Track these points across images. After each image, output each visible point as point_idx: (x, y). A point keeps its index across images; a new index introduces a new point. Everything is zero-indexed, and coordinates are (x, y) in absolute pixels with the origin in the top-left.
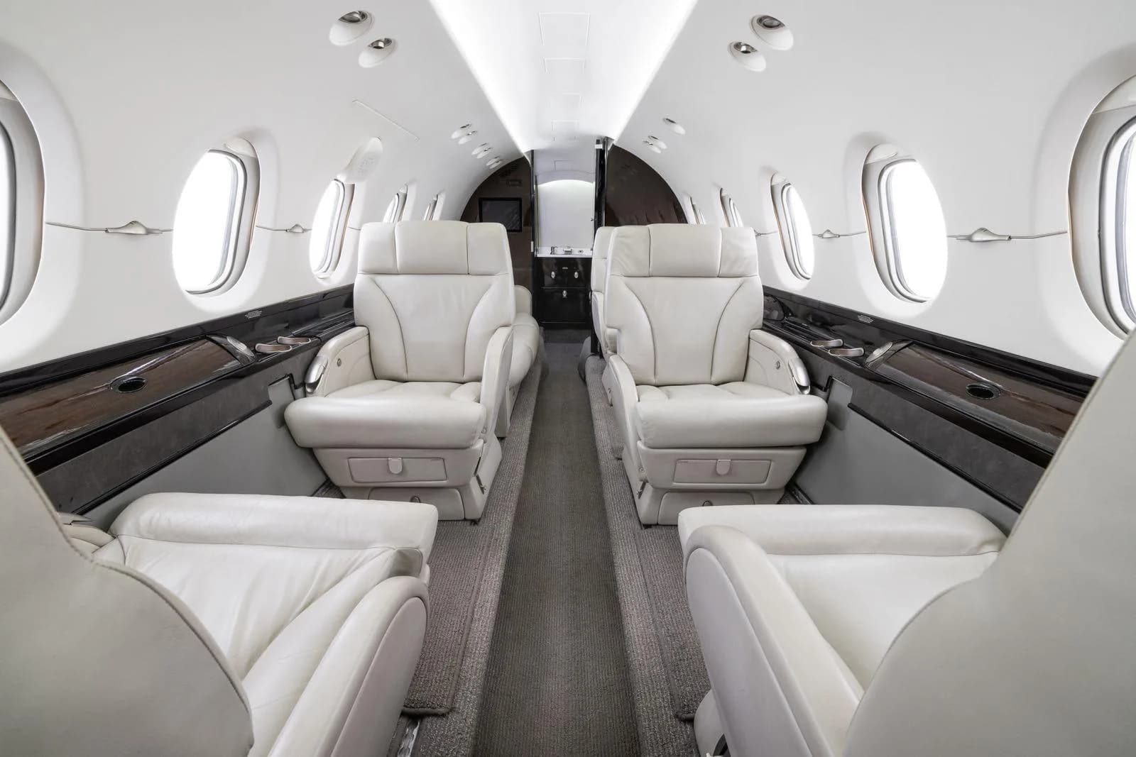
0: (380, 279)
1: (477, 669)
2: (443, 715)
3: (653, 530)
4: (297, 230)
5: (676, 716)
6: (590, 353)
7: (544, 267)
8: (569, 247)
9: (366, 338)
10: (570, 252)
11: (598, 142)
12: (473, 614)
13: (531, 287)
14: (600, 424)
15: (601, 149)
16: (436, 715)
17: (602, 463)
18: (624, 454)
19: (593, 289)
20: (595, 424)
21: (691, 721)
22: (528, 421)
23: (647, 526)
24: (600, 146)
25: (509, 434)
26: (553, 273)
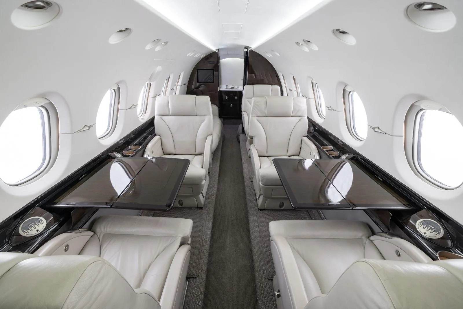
0: (164, 117)
1: (205, 262)
2: (196, 278)
3: (263, 212)
4: (133, 106)
5: (267, 278)
6: (241, 132)
7: (223, 95)
8: (233, 86)
9: (160, 140)
10: (233, 88)
11: (245, 48)
12: (203, 243)
13: (218, 105)
14: (245, 165)
15: (246, 51)
16: (193, 278)
17: (246, 183)
18: (254, 180)
19: (242, 111)
20: (243, 165)
21: (272, 280)
22: (218, 165)
23: (261, 210)
24: (246, 50)
25: (212, 170)
26: (227, 97)
